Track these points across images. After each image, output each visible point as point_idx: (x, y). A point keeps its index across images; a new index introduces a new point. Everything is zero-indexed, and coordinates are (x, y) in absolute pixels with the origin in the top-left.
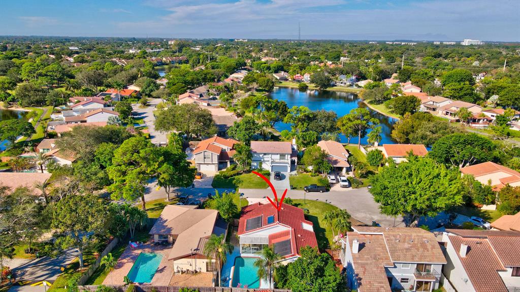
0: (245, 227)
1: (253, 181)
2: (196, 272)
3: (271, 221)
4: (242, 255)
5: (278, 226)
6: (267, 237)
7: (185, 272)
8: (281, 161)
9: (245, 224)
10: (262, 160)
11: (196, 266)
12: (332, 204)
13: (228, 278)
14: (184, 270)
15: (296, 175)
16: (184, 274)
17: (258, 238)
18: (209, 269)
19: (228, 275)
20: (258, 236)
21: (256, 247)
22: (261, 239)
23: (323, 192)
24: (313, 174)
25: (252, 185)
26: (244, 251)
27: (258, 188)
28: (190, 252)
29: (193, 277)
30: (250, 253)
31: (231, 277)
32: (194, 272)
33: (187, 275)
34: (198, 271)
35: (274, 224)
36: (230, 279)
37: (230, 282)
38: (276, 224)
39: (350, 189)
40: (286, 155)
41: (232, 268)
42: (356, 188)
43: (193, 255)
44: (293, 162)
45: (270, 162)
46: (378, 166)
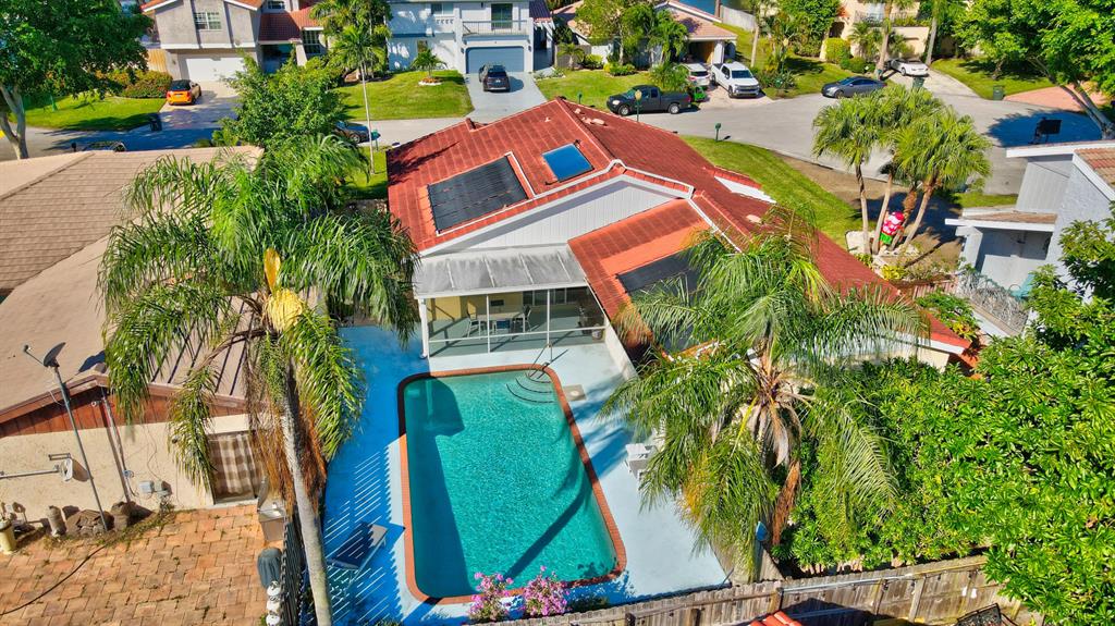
0: (428, 215)
1: (406, 98)
2: (135, 515)
3: (569, 168)
4: (437, 366)
5: (623, 185)
6: (565, 250)
7: (46, 528)
8: (499, 31)
9: (425, 203)
10: (429, 31)
11: (124, 475)
12: (736, 138)
13: (377, 533)
14: (35, 514)
15: (556, 75)
16: (38, 549)
17: (514, 261)
18: (233, 484)
19: (374, 503)
20: (514, 253)
21: (510, 316)
22: (532, 263)
23: (680, 112)
24: (620, 67)
25: (402, 110)
26: (440, 340)
27: (431, 116)
28: (47, 384)
29: (110, 560)
30: (479, 347)
31: (399, 513)
32: (120, 522)
33: (58, 555)
34: (152, 504)
35: (594, 175)
36: (393, 533)
37: (401, 554)
38: (613, 173)
39: (765, 100)
40: (515, 10)
41: (397, 451)
42: (783, 97)
43: (81, 399)
44: (539, 34)
45: (459, 36)
46: (821, 38)
